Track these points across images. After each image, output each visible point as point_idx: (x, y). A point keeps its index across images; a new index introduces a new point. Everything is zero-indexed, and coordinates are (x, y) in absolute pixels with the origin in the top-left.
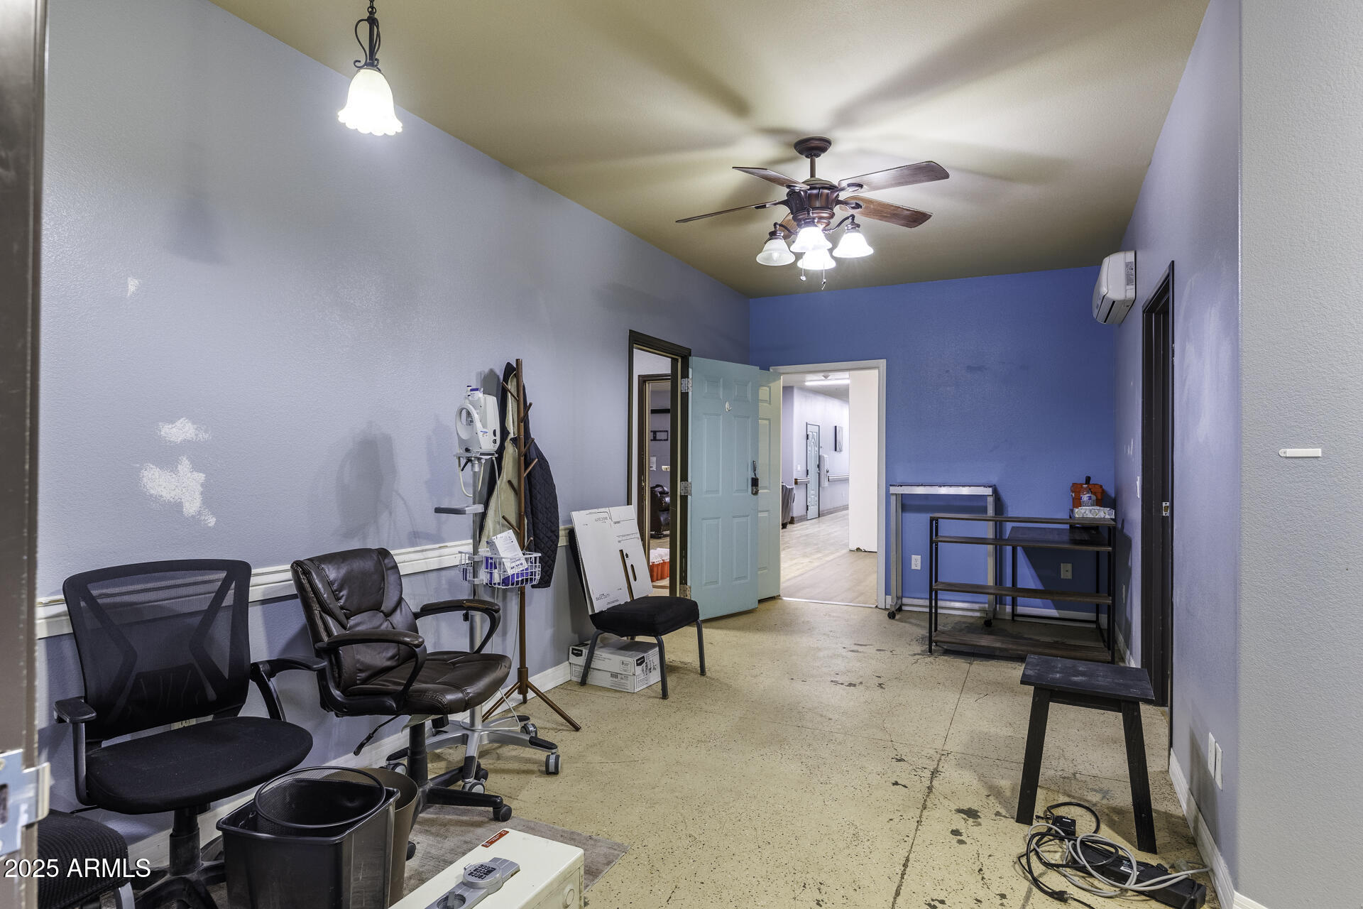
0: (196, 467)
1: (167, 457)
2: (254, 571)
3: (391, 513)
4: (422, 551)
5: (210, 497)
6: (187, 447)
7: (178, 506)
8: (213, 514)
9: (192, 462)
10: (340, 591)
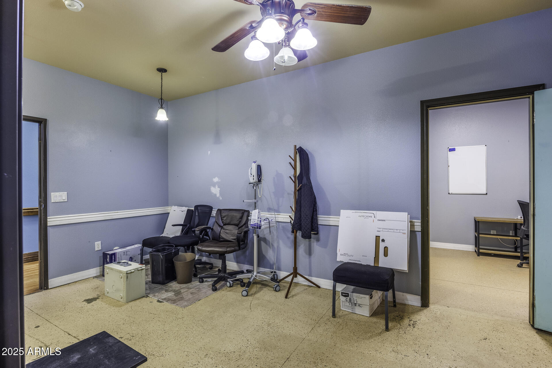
0: (219, 187)
1: (214, 185)
2: (213, 210)
3: (261, 201)
4: (271, 214)
5: (221, 193)
6: (217, 183)
7: (216, 195)
8: (221, 197)
9: (218, 186)
10: (223, 218)
